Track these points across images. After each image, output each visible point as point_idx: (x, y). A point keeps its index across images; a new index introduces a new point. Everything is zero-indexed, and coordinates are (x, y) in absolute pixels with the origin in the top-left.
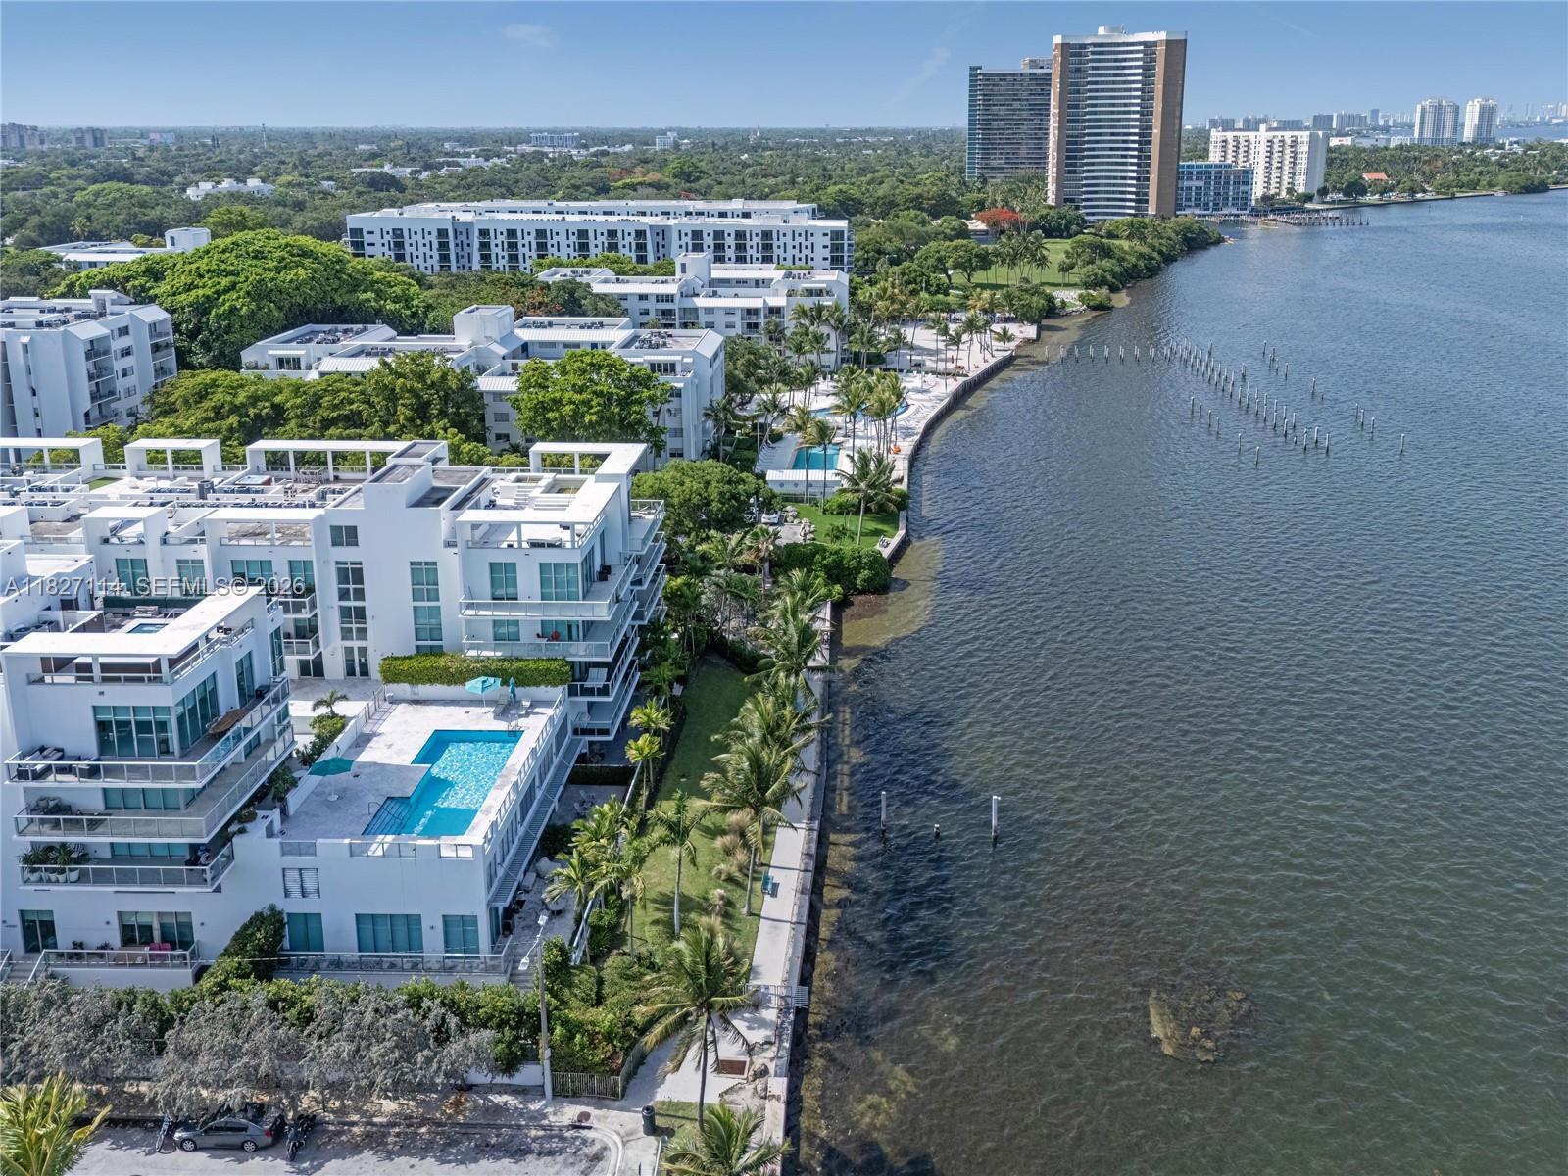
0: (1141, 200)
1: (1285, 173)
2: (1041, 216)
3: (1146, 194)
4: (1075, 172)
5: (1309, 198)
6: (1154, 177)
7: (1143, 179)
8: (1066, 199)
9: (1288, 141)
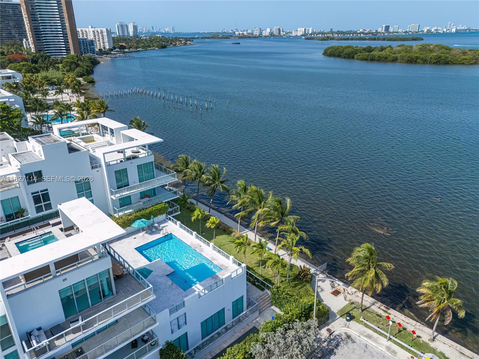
0: (68, 50)
1: (101, 42)
2: (34, 57)
3: (69, 47)
4: (39, 40)
5: (112, 50)
6: (70, 41)
7: (66, 42)
8: (38, 50)
9: (100, 32)
